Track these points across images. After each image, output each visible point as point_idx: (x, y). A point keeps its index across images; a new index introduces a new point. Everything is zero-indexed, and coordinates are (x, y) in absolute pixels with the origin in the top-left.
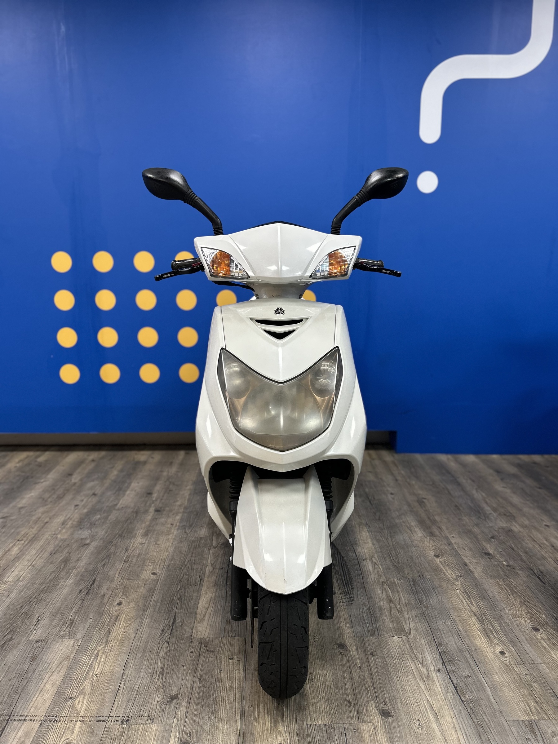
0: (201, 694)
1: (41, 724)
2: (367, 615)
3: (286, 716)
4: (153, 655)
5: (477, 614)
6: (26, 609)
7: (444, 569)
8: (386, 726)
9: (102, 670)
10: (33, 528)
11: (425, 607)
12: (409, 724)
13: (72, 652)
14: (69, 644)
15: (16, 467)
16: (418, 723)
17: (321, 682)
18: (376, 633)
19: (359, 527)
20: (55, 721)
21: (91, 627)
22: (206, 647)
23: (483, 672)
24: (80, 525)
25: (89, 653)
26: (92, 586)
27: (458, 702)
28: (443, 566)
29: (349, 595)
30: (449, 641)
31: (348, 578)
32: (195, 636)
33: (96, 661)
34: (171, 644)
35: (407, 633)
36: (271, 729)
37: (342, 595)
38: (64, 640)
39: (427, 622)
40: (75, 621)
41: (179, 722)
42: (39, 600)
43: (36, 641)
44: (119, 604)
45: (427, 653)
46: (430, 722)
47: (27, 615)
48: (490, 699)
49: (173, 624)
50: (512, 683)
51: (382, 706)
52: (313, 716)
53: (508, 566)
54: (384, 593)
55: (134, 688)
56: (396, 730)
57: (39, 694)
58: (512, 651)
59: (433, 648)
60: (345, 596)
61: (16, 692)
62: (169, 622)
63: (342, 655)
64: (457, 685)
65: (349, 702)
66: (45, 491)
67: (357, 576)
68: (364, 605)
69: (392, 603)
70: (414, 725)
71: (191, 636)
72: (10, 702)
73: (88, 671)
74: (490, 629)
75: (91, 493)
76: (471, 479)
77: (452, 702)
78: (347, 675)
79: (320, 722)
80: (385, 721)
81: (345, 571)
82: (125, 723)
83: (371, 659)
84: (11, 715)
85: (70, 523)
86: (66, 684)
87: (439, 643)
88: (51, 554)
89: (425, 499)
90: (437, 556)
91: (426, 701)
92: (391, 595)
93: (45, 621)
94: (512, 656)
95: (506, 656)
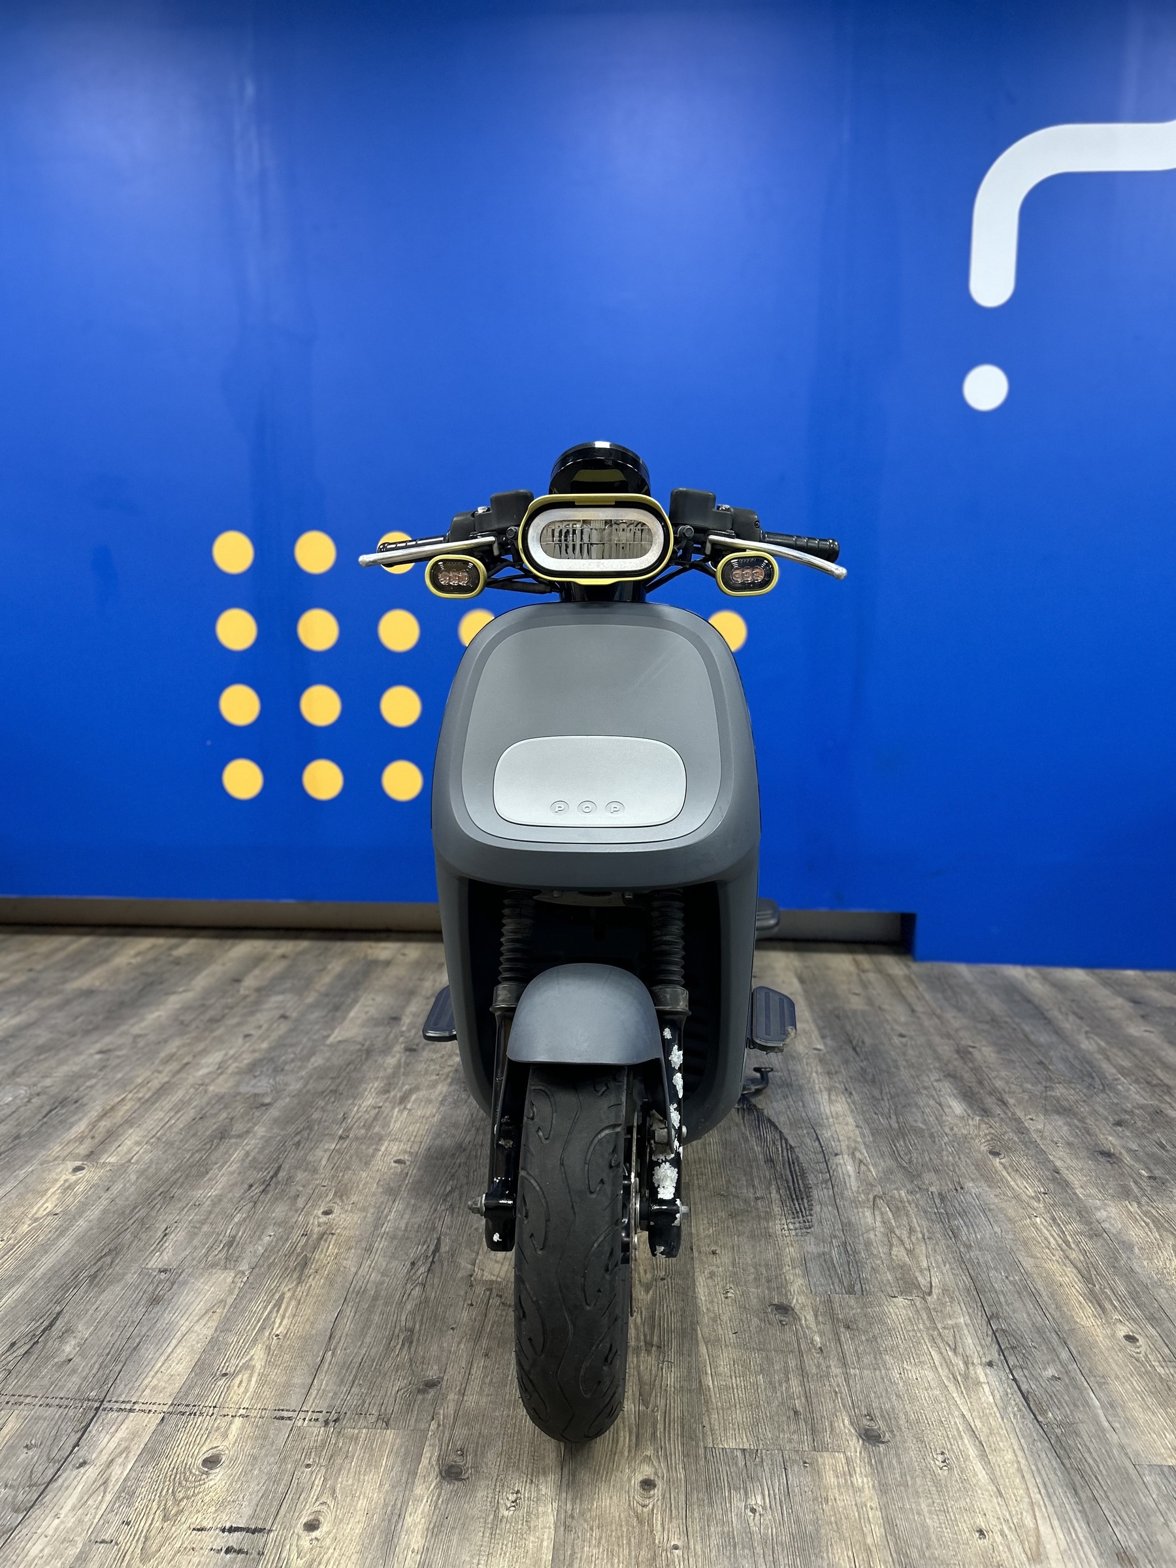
0: (487, 1380)
1: (163, 1419)
2: (839, 1254)
3: (662, 1430)
4: (391, 1306)
5: (1079, 1265)
6: (142, 1213)
7: (1009, 1178)
8: (873, 1461)
9: (289, 1329)
10: (160, 1072)
11: (965, 1245)
12: (922, 1461)
13: (231, 1292)
14: (225, 1279)
15: (129, 964)
16: (940, 1458)
17: (737, 1372)
18: (857, 1287)
19: (829, 1095)
20: (190, 1414)
21: (270, 1251)
22: (501, 1296)
23: (1085, 1371)
24: (252, 1069)
25: (263, 1297)
26: (274, 1179)
27: (1031, 1425)
28: (1008, 1173)
29: (803, 1217)
30: (1014, 1311)
31: (801, 1185)
32: (479, 1277)
33: (278, 1311)
34: (428, 1288)
35: (924, 1293)
36: (629, 1451)
37: (787, 1215)
38: (214, 1271)
39: (967, 1274)
40: (238, 1239)
41: (441, 1428)
42: (168, 1198)
43: (160, 1271)
44: (326, 1213)
45: (966, 1332)
46: (967, 1458)
47: (144, 1224)
48: (1101, 1422)
49: (434, 1253)
50: (1149, 1395)
51: (865, 1422)
52: (718, 1432)
53: (1150, 1177)
54: (878, 1218)
55: (351, 1362)
56: (894, 1469)
57: (163, 1364)
58: (1152, 1337)
59: (979, 1321)
60: (794, 1218)
61: (116, 1360)
62: (426, 1250)
63: (784, 1325)
64: (1028, 1392)
65: (795, 1412)
66: (186, 1008)
67: (822, 1183)
68: (835, 1237)
69: (893, 1235)
70: (932, 1462)
71: (471, 1276)
72: (103, 1376)
73: (262, 1329)
74: (1106, 1293)
75: (277, 1016)
76: (1075, 1013)
77: (1017, 1423)
78: (792, 1363)
79: (733, 1445)
80: (871, 1450)
81: (796, 1174)
82: (332, 1424)
83: (845, 1335)
84: (103, 1401)
85: (233, 1067)
86: (216, 1349)
87: (993, 1314)
88: (194, 1119)
89: (974, 1047)
90: (996, 1154)
91: (961, 1420)
92: (893, 1221)
93: (178, 1236)
94: (1151, 1346)
95: (1138, 1344)
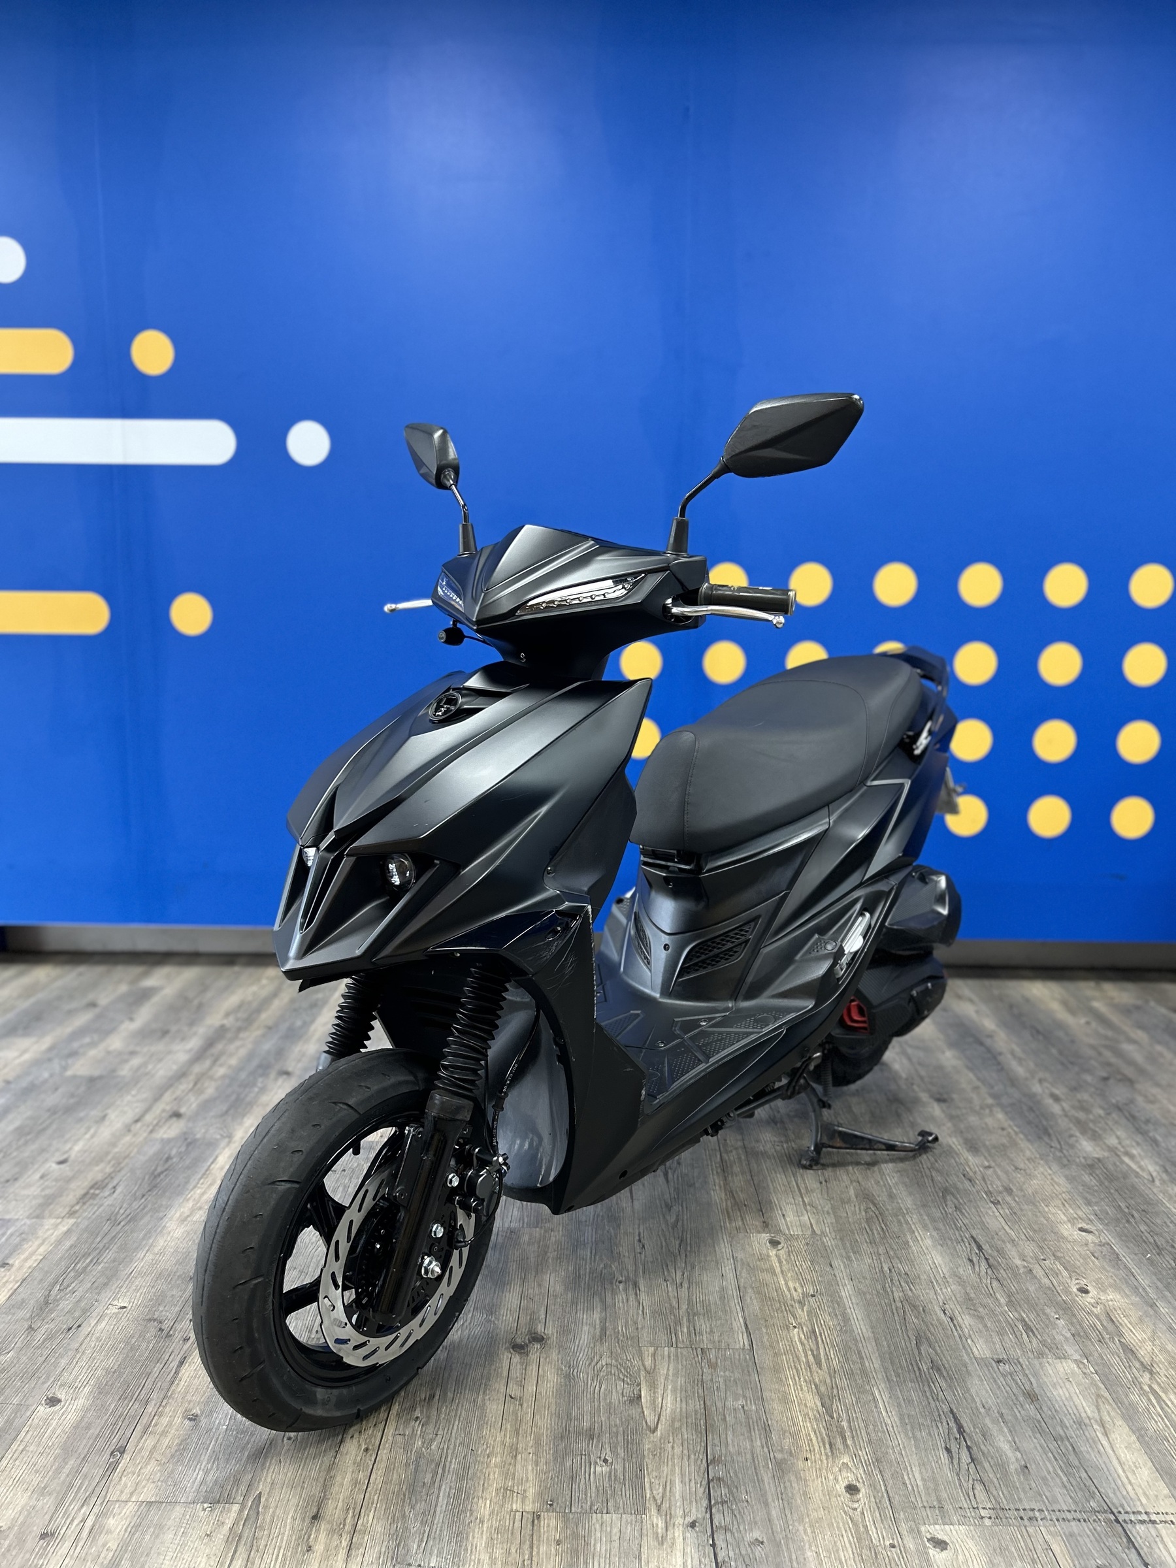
6: (898, 1293)
13: (1095, 1384)
14: (1070, 1368)
21: (1079, 1337)
25: (1133, 1389)
26: (985, 1252)
38: (1049, 1360)
40: (1029, 1323)
42: (904, 1277)
44: (1084, 1291)
57: (1123, 1470)
61: (1071, 1465)
72: (1079, 1484)
84: (1113, 1512)
93: (967, 1320)
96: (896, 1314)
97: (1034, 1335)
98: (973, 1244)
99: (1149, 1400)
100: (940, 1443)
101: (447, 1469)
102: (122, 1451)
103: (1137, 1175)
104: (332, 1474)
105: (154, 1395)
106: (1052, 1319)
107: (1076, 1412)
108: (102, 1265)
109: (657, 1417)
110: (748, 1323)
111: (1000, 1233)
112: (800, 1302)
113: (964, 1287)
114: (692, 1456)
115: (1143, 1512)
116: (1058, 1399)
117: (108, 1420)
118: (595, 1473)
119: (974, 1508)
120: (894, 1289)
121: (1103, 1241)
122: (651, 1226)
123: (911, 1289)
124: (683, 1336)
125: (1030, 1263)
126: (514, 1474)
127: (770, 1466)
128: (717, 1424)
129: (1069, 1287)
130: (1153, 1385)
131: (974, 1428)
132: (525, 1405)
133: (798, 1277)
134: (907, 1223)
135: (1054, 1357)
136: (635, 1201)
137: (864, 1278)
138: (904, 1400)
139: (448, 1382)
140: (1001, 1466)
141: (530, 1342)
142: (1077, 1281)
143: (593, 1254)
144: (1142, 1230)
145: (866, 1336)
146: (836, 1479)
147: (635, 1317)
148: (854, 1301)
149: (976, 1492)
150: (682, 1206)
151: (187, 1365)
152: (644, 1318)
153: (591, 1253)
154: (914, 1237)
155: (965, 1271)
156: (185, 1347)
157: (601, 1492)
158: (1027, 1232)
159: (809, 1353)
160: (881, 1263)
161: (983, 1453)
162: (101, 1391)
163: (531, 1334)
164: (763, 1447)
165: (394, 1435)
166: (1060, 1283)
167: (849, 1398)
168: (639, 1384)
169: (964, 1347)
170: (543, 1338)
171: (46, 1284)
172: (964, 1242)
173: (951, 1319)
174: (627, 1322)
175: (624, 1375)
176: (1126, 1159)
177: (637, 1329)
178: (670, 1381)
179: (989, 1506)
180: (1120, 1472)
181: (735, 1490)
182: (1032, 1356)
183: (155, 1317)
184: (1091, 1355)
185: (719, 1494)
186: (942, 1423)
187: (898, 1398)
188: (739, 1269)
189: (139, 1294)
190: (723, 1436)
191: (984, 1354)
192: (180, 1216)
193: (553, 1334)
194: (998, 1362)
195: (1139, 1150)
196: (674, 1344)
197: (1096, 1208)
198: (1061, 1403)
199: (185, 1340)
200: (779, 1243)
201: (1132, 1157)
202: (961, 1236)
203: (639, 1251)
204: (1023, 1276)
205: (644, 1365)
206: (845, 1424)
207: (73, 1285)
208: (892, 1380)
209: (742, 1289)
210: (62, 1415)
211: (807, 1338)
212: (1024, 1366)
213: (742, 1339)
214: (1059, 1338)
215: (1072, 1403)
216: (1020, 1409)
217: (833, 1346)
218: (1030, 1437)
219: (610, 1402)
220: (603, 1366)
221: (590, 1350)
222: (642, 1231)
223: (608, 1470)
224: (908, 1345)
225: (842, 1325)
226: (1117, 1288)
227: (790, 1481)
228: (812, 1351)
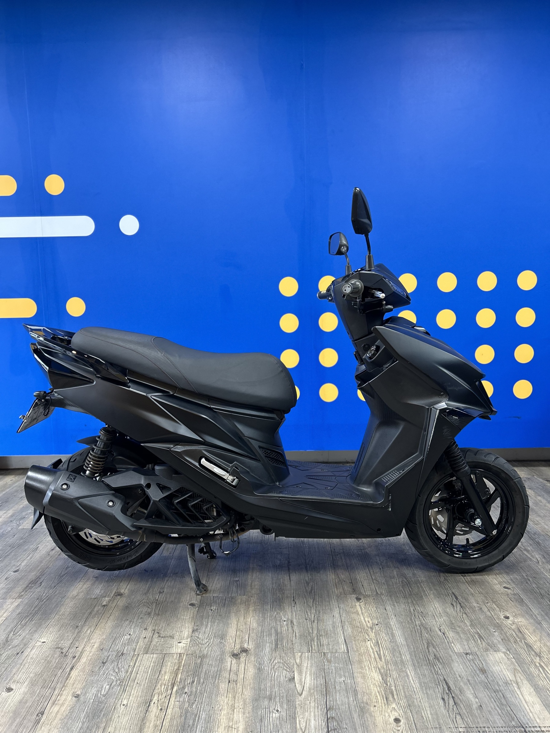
6: (418, 622)
13: (513, 664)
14: (501, 656)
21: (505, 640)
25: (531, 665)
38: (491, 652)
40: (481, 634)
44: (507, 618)
47: (427, 628)
61: (502, 704)
72: (507, 714)
93: (451, 634)
96: (417, 632)
97: (483, 640)
98: (453, 596)
99: (539, 670)
100: (439, 695)
101: (200, 717)
102: (42, 713)
103: (531, 560)
104: (144, 722)
105: (58, 686)
106: (492, 632)
107: (504, 678)
108: (34, 621)
109: (302, 688)
110: (346, 639)
111: (466, 591)
112: (371, 628)
113: (449, 618)
114: (320, 707)
115: (538, 726)
116: (495, 671)
117: (36, 698)
118: (272, 717)
119: (456, 728)
120: (416, 620)
121: (515, 593)
122: (299, 593)
123: (424, 620)
124: (315, 647)
125: (480, 605)
126: (233, 719)
127: (357, 710)
128: (331, 690)
129: (500, 616)
130: (541, 663)
131: (455, 687)
132: (238, 685)
133: (370, 616)
134: (422, 587)
135: (493, 651)
136: (291, 582)
137: (402, 615)
138: (421, 675)
139: (201, 674)
140: (469, 706)
141: (241, 652)
142: (503, 613)
143: (271, 608)
144: (534, 587)
145: (403, 644)
146: (389, 716)
147: (292, 638)
148: (397, 626)
149: (457, 719)
150: (314, 583)
151: (75, 669)
152: (296, 639)
153: (270, 607)
154: (425, 594)
155: (450, 610)
156: (74, 661)
157: (275, 726)
158: (479, 590)
159: (376, 653)
160: (410, 607)
161: (460, 700)
162: (33, 684)
163: (241, 648)
164: (354, 701)
165: (174, 701)
166: (495, 614)
167: (395, 674)
168: (294, 672)
169: (450, 648)
170: (247, 650)
171: (7, 632)
172: (448, 595)
173: (444, 634)
174: (288, 641)
175: (286, 667)
176: (525, 553)
177: (293, 644)
178: (308, 670)
179: (463, 726)
180: (526, 706)
181: (340, 723)
182: (483, 651)
183: (59, 646)
184: (511, 649)
185: (333, 725)
186: (440, 686)
187: (419, 674)
188: (341, 612)
189: (51, 636)
190: (334, 696)
191: (460, 651)
192: (73, 596)
193: (252, 648)
194: (466, 654)
195: (531, 547)
196: (311, 651)
197: (511, 576)
198: (497, 674)
199: (73, 657)
200: (361, 599)
201: (528, 551)
202: (448, 593)
203: (293, 605)
204: (478, 611)
205: (296, 662)
206: (393, 688)
207: (20, 632)
208: (416, 665)
209: (343, 622)
210: (14, 696)
211: (375, 646)
212: (479, 656)
213: (343, 647)
214: (495, 641)
215: (502, 673)
216: (477, 677)
217: (387, 649)
218: (482, 691)
219: (280, 681)
220: (276, 663)
221: (270, 656)
222: (295, 596)
223: (279, 715)
224: (423, 647)
225: (391, 638)
226: (523, 616)
227: (367, 717)
228: (377, 652)
